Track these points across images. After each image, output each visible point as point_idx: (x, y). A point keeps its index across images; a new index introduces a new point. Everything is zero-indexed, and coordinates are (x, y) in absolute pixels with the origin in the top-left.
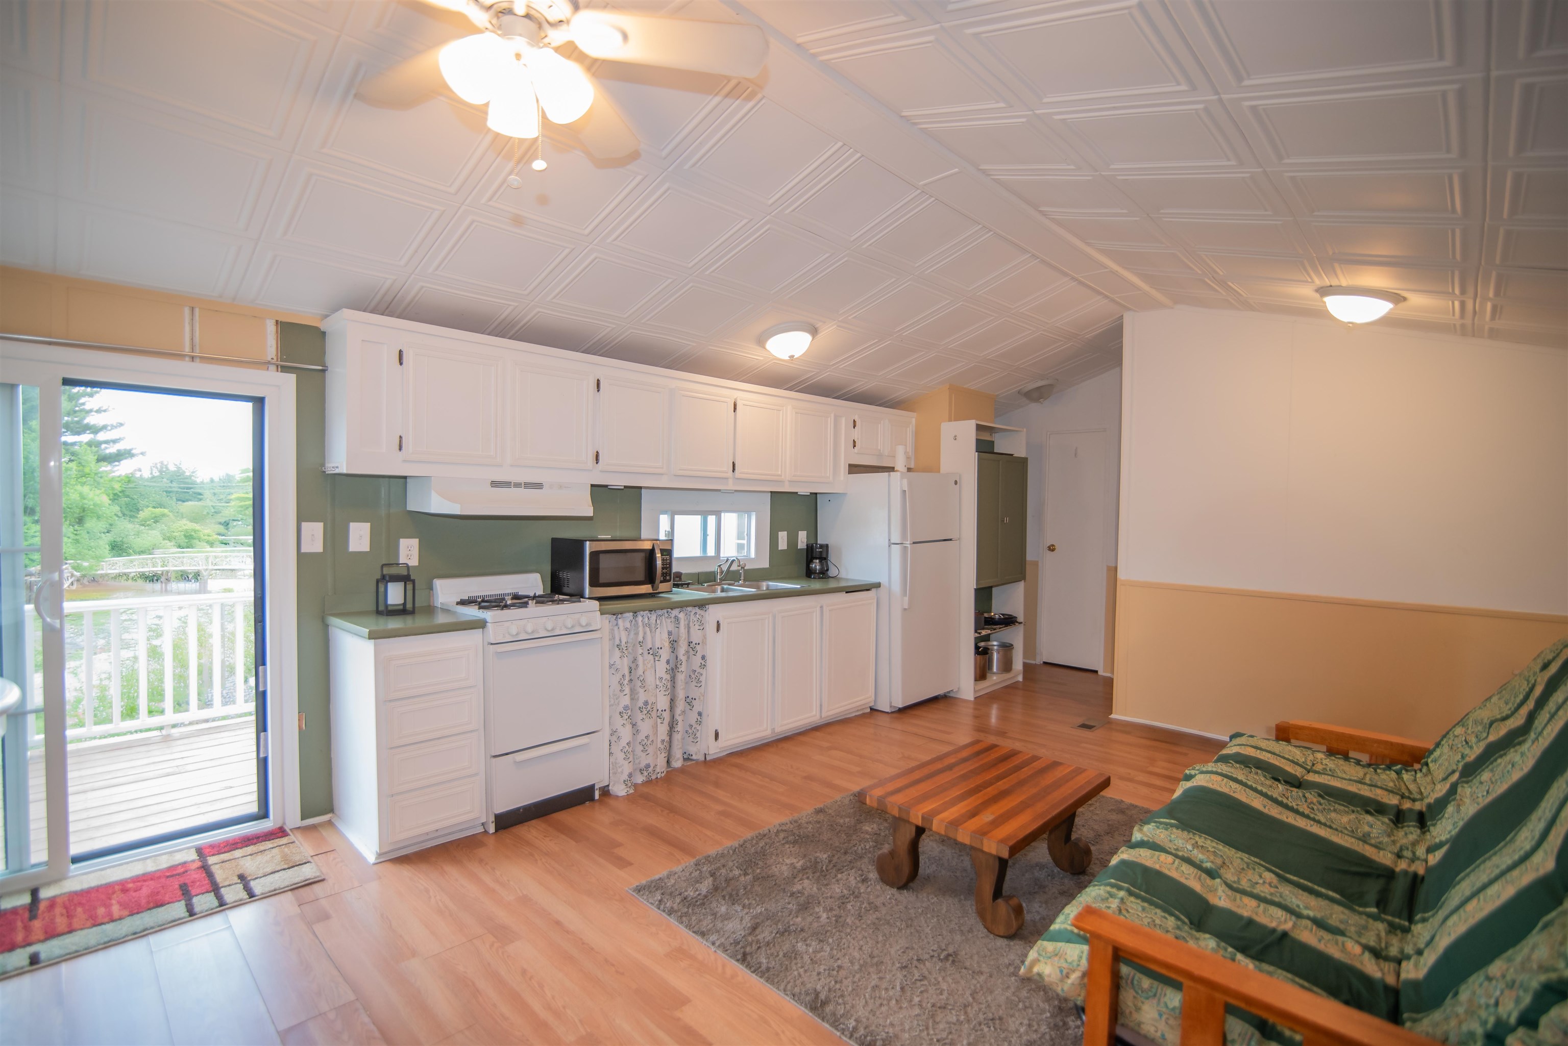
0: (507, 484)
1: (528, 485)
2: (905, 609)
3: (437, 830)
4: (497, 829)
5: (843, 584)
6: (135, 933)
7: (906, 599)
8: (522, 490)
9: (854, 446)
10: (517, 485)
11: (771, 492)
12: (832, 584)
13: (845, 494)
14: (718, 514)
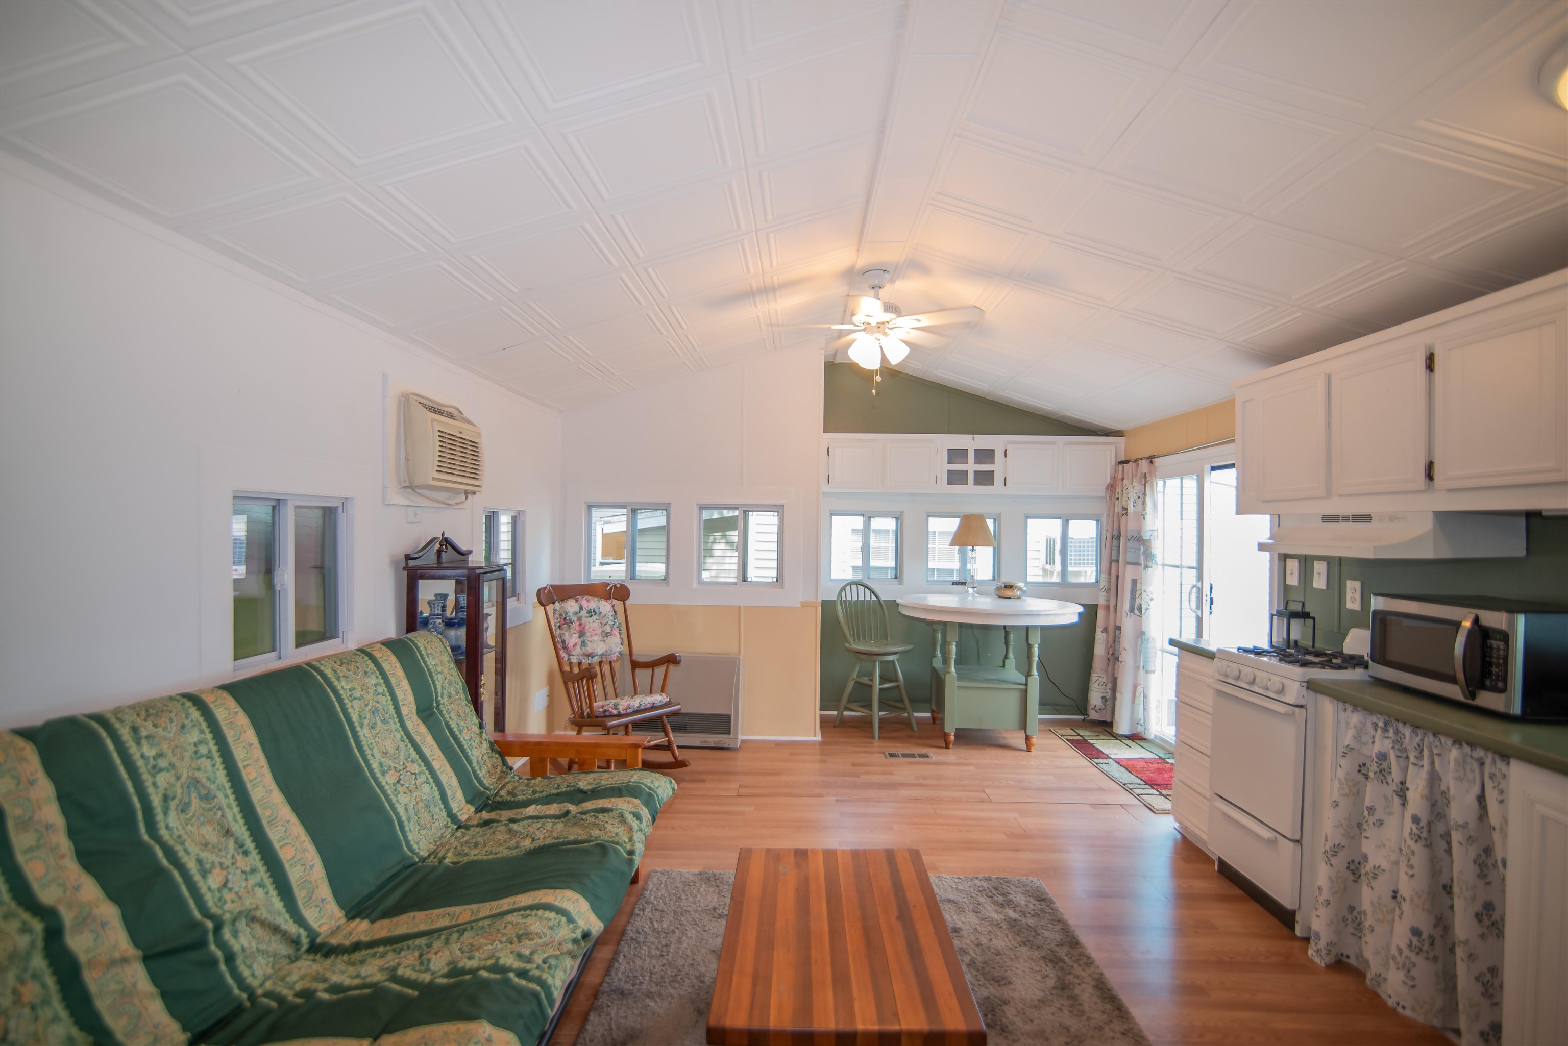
0: (1335, 519)
1: (1356, 518)
8: (1350, 525)
10: (1346, 519)
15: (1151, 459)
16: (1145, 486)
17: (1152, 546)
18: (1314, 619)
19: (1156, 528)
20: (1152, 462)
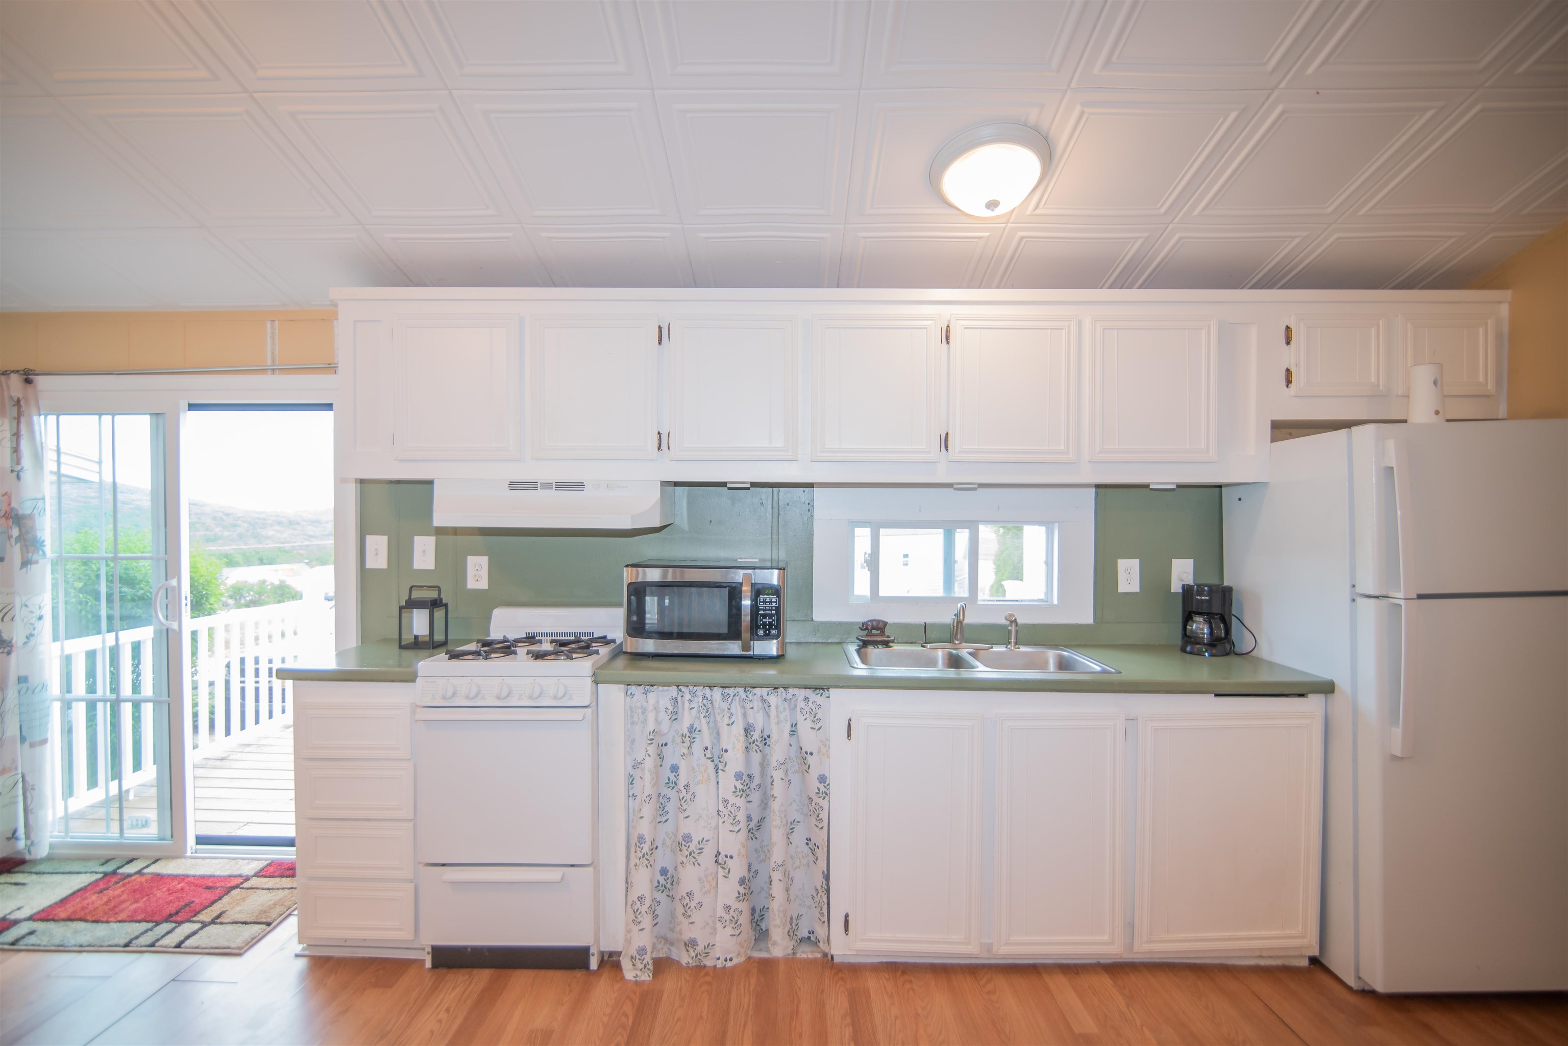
0: (531, 486)
1: (562, 486)
2: (1394, 758)
3: (365, 940)
4: (435, 966)
5: (1265, 677)
6: (81, 946)
7: (1397, 732)
8: (552, 493)
9: (1289, 382)
10: (547, 486)
11: (1097, 486)
12: (1244, 676)
13: (1265, 484)
14: (972, 526)
15: (28, 378)
16: (19, 423)
17: (38, 526)
18: (446, 605)
19: (39, 496)
20: (28, 381)
